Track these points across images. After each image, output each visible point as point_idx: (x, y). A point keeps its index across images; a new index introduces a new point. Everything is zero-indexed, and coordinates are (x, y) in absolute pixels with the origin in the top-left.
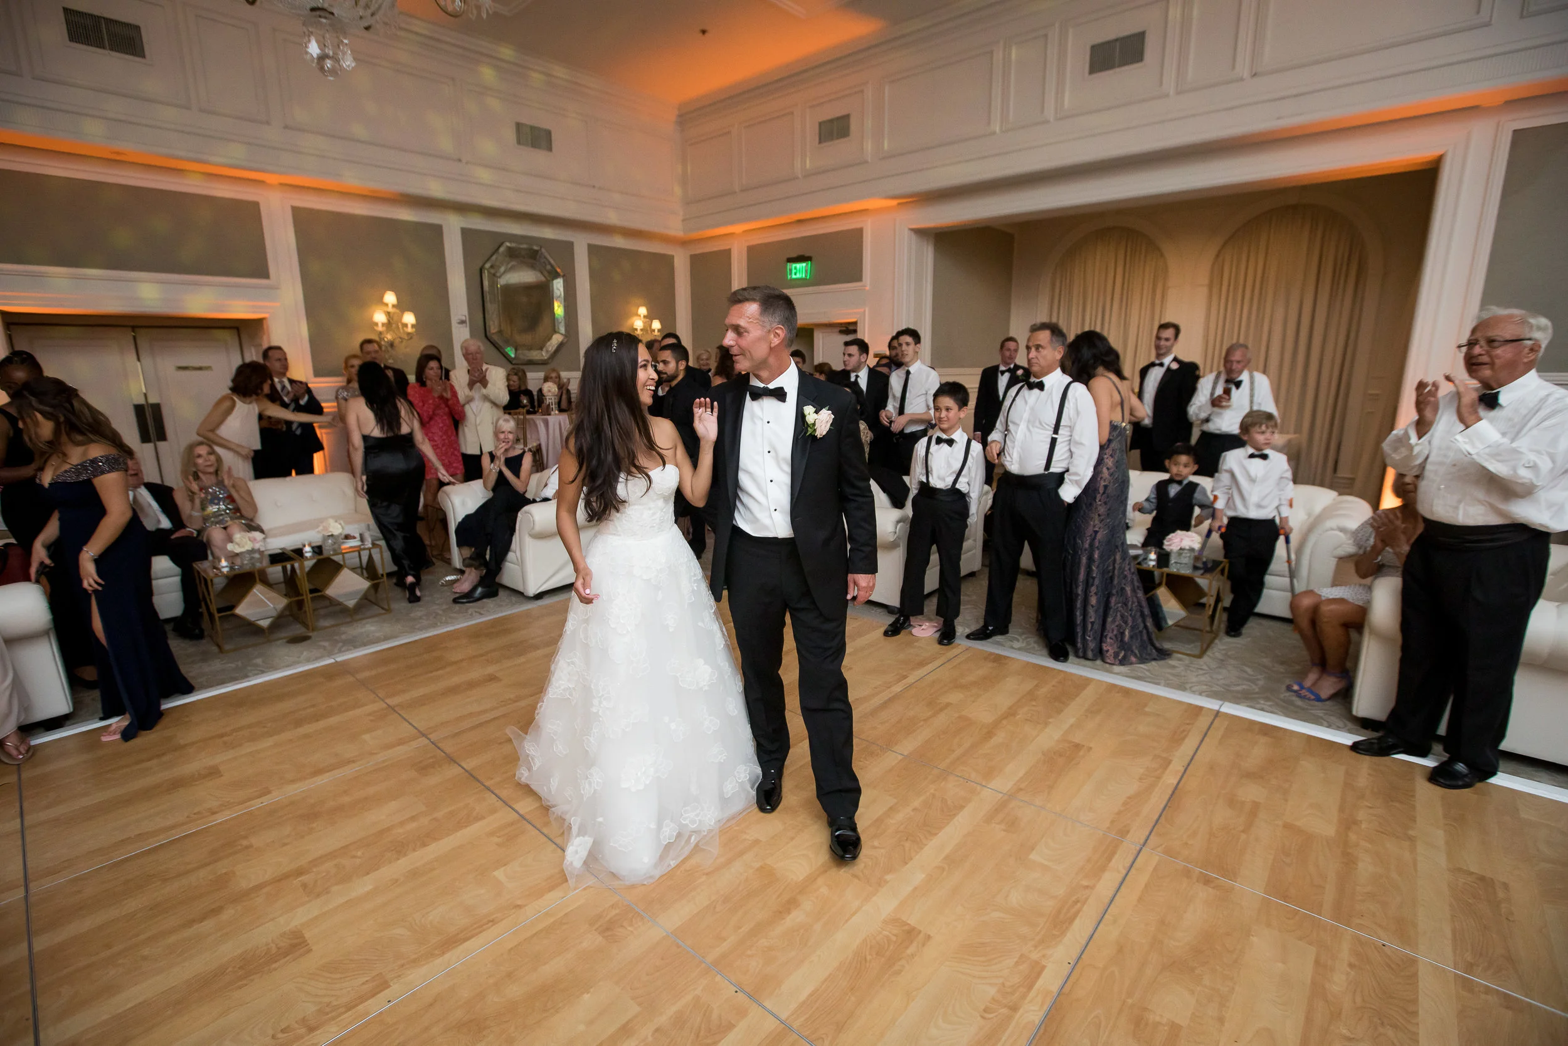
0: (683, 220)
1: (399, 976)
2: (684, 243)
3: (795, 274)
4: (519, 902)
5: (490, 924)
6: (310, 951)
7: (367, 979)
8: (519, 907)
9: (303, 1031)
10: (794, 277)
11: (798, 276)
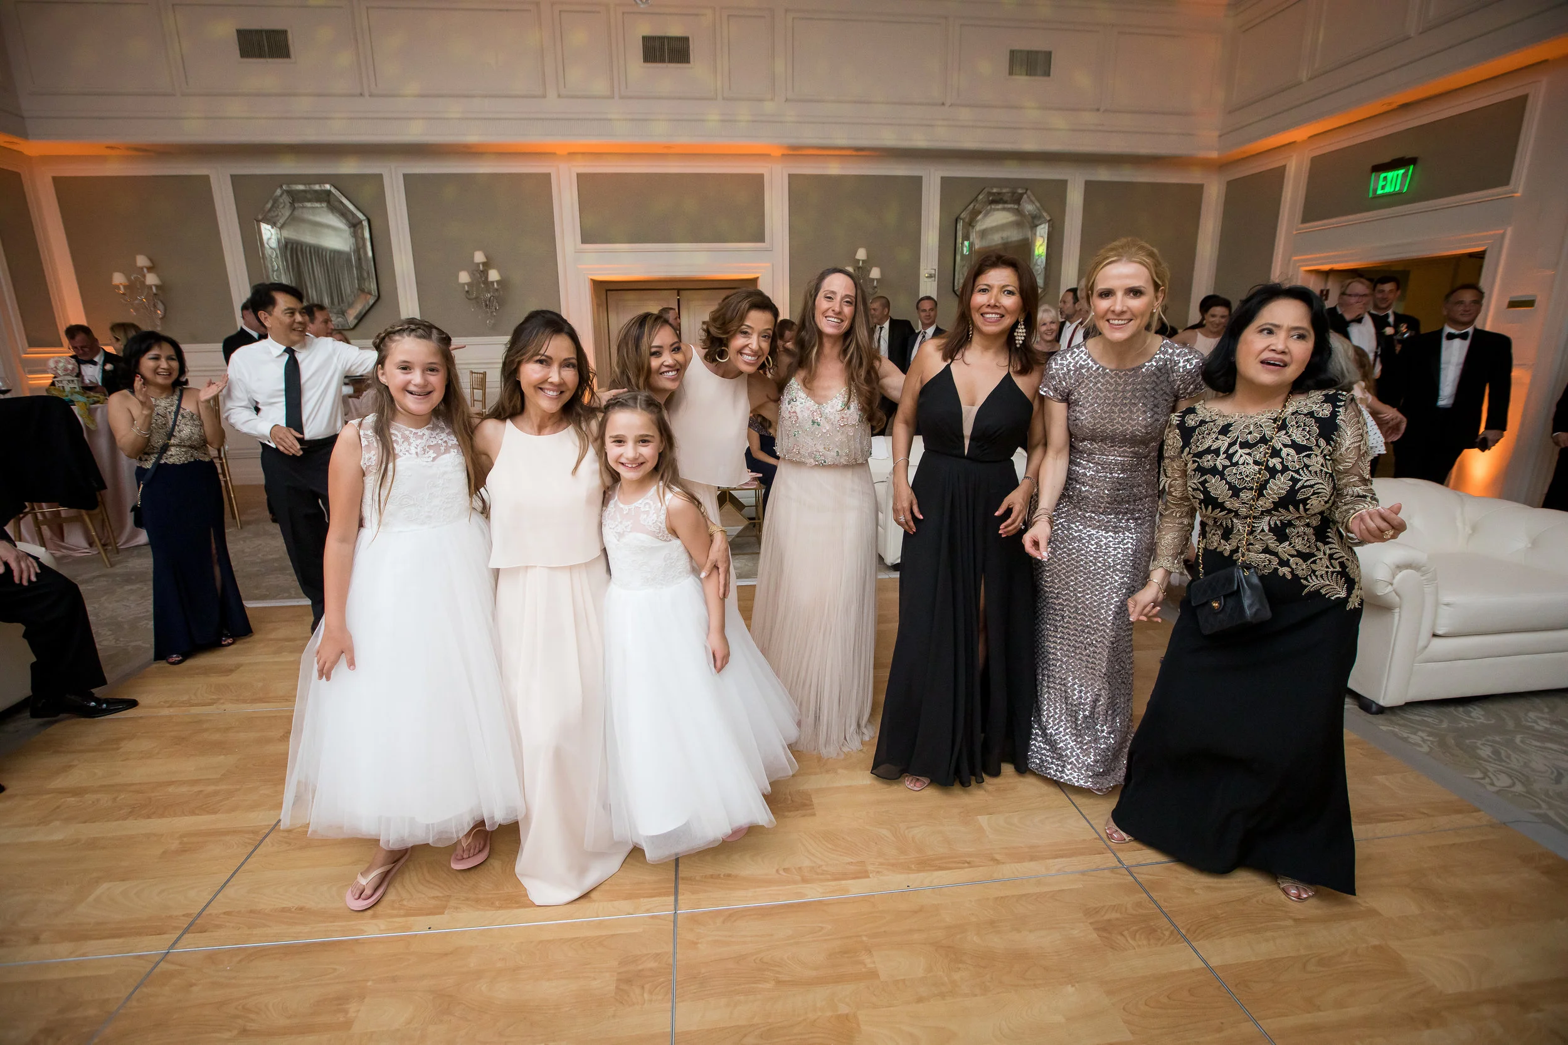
0: (1220, 136)
1: (878, 872)
2: (1221, 166)
3: (1383, 187)
4: (998, 857)
5: (966, 865)
6: (814, 815)
7: (852, 861)
8: (997, 862)
9: (798, 878)
10: (1379, 192)
11: (1388, 189)
